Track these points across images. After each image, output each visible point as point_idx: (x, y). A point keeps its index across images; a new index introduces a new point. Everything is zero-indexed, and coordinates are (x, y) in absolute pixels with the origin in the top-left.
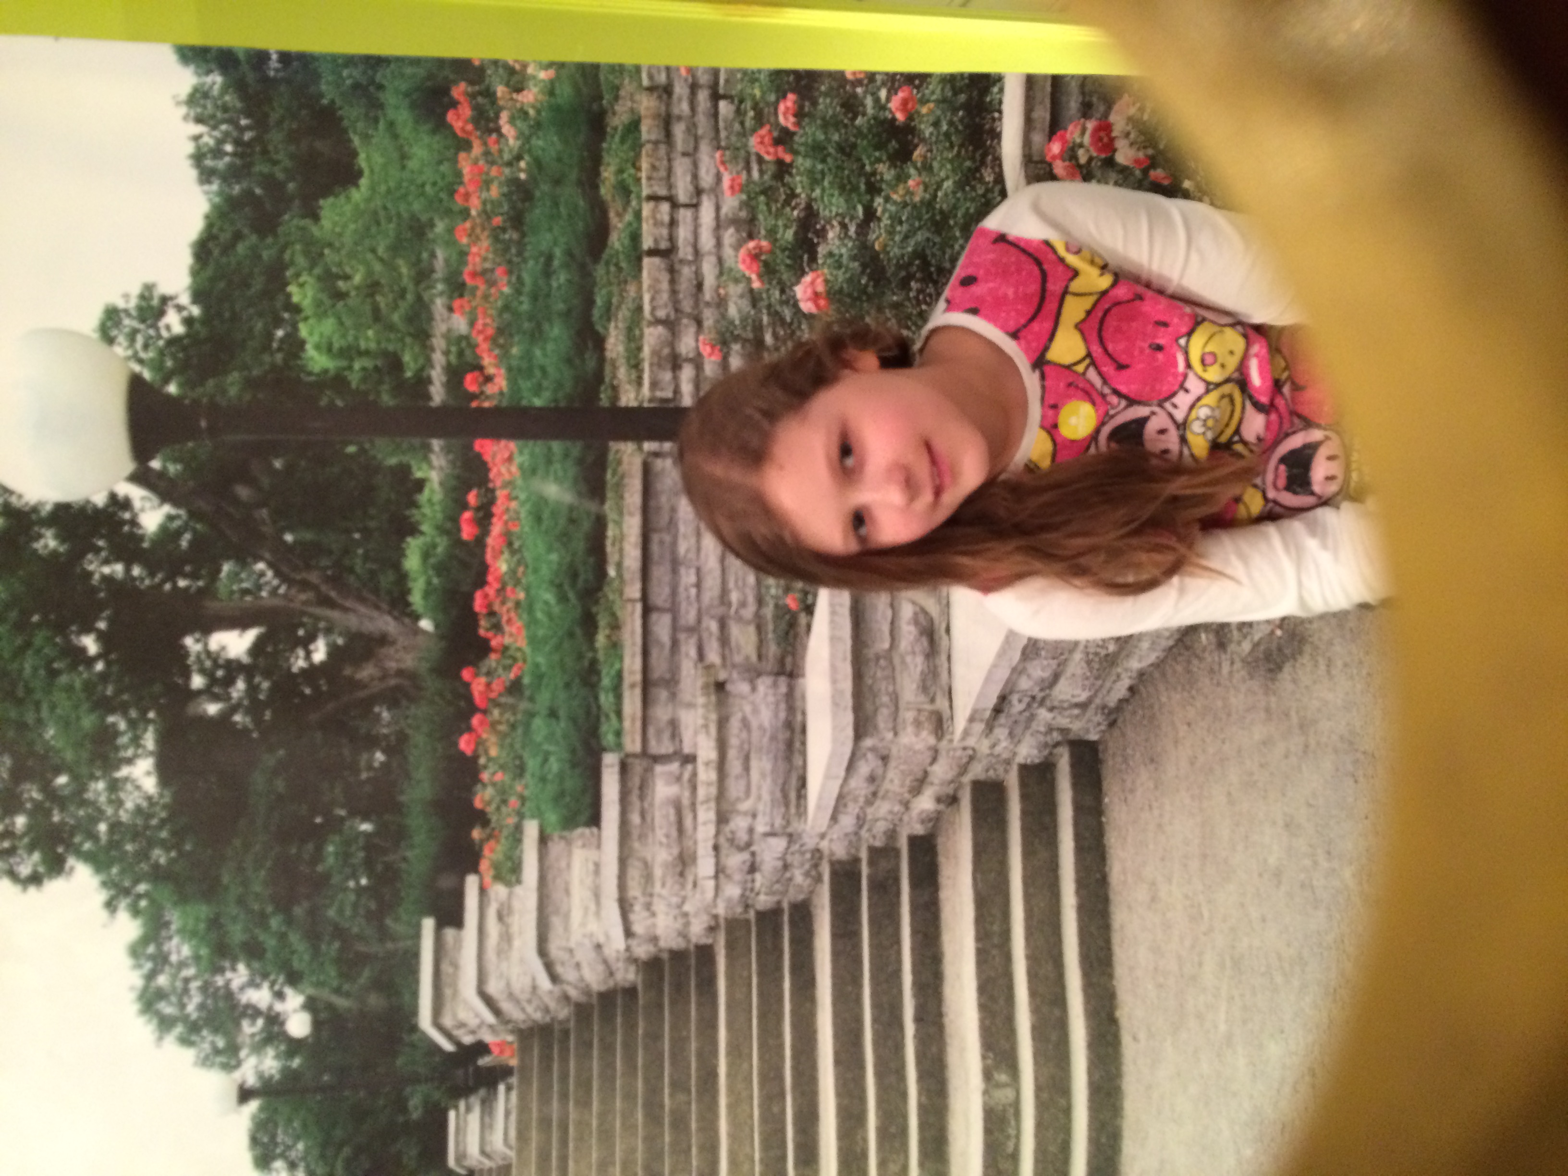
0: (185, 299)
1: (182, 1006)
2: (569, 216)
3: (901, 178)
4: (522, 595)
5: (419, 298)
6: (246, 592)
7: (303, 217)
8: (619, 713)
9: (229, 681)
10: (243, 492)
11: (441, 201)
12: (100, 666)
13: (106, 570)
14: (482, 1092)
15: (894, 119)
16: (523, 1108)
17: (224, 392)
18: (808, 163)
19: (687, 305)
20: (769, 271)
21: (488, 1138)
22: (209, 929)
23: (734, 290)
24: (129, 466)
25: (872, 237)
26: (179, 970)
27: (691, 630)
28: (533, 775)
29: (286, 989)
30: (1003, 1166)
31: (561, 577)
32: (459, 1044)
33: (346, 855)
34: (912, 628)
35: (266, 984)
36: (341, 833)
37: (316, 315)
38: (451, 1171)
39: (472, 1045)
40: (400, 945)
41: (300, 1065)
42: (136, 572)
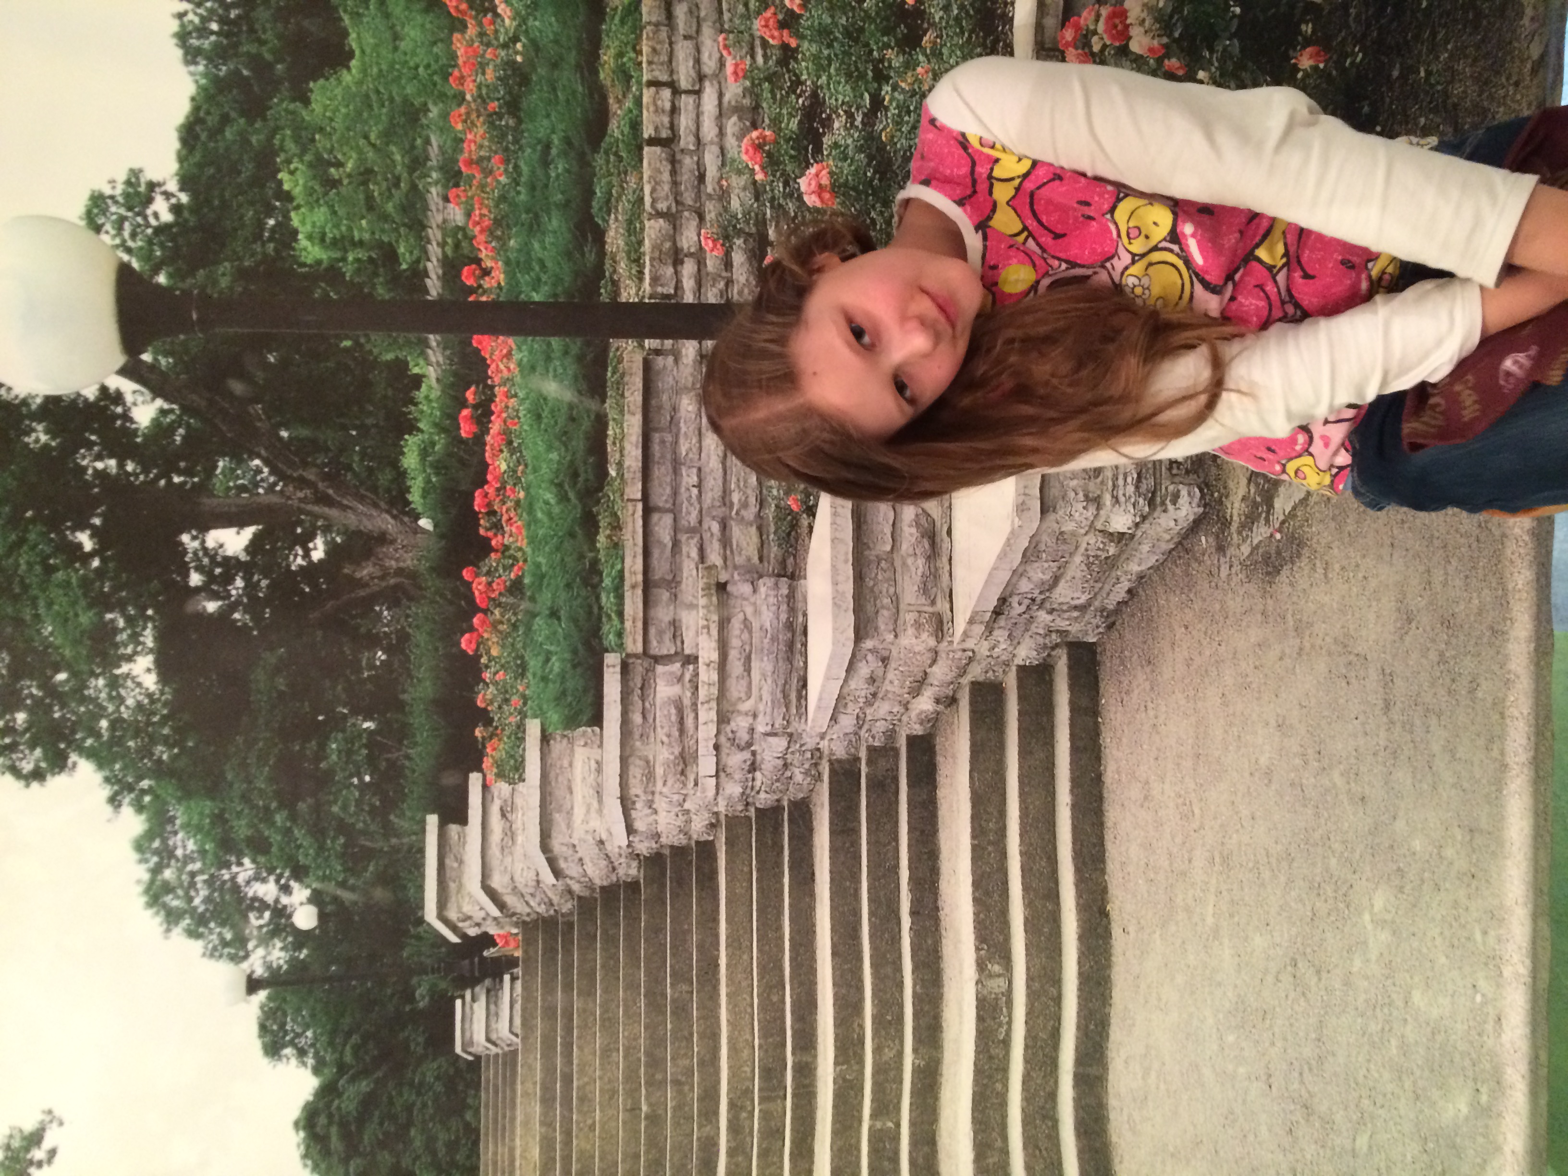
0: (172, 186)
1: (190, 900)
2: (568, 101)
3: (910, 65)
4: (522, 495)
5: (414, 187)
6: (242, 489)
7: (293, 100)
8: (621, 614)
9: (228, 579)
10: (237, 387)
11: (435, 84)
12: (96, 563)
13: (100, 465)
14: (488, 982)
15: (904, 2)
16: (528, 997)
17: (215, 282)
18: (814, 48)
19: (688, 198)
20: (772, 162)
21: (493, 1025)
22: (212, 823)
23: (737, 182)
24: (120, 359)
25: (879, 127)
26: (185, 864)
27: (692, 531)
28: (534, 675)
29: (292, 883)
30: (994, 1051)
31: (561, 477)
32: (464, 936)
33: (349, 753)
34: (914, 530)
35: (272, 878)
36: (343, 731)
37: (308, 203)
38: (458, 1056)
39: (477, 937)
40: (405, 840)
41: (307, 956)
42: (130, 467)
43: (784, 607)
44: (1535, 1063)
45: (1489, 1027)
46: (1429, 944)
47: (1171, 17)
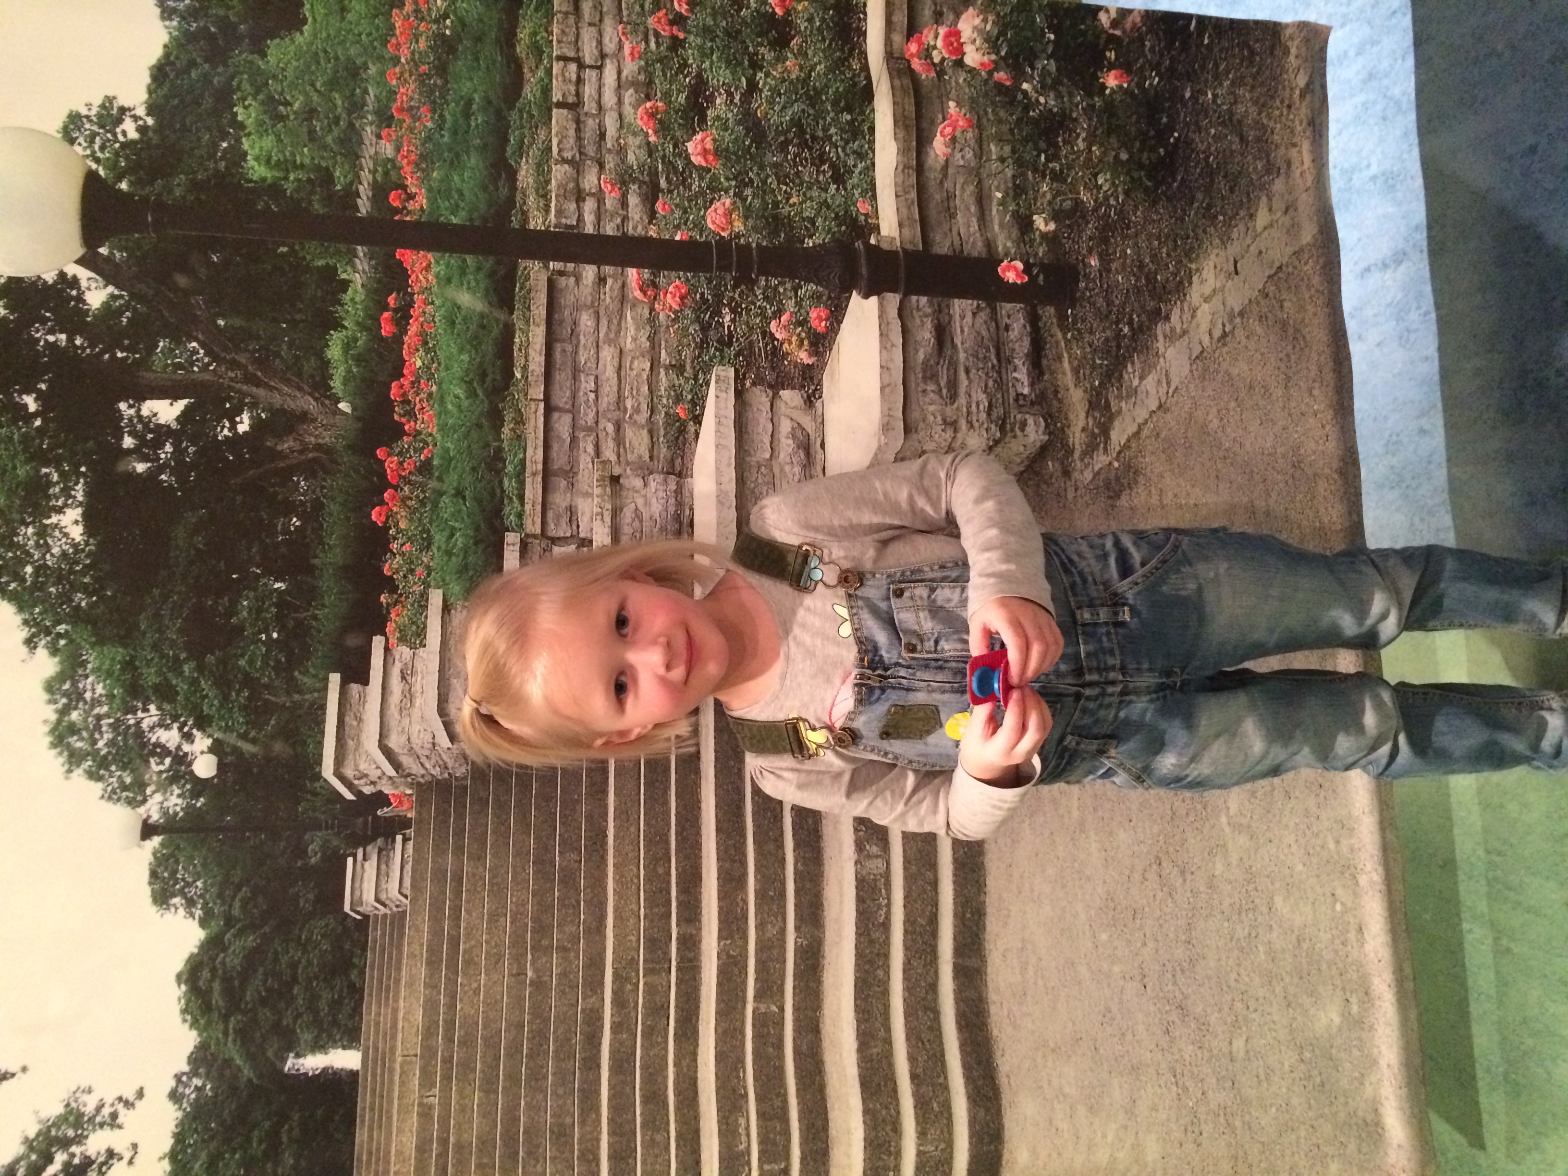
0: (141, 111)
1: (94, 742)
2: (488, 68)
3: (780, 59)
4: (434, 388)
5: (351, 125)
6: (179, 366)
7: (252, 53)
8: (521, 498)
9: (158, 444)
10: (182, 281)
11: (375, 48)
12: (38, 423)
13: (51, 338)
14: (380, 841)
15: (774, 13)
16: (418, 860)
17: (170, 191)
18: (699, 41)
19: (591, 150)
20: (663, 128)
21: (383, 886)
22: (123, 669)
23: (633, 142)
24: (79, 251)
25: (754, 105)
26: (93, 707)
27: (589, 429)
28: (439, 548)
29: (195, 731)
30: (875, 935)
31: (471, 376)
32: (359, 793)
33: (259, 611)
34: (791, 442)
35: (176, 725)
36: (255, 589)
37: (258, 131)
38: (347, 915)
39: (372, 794)
40: (307, 697)
41: (204, 805)
42: (78, 342)
43: (672, 501)
44: (1398, 970)
45: (1352, 936)
46: (1286, 851)
47: (998, 39)
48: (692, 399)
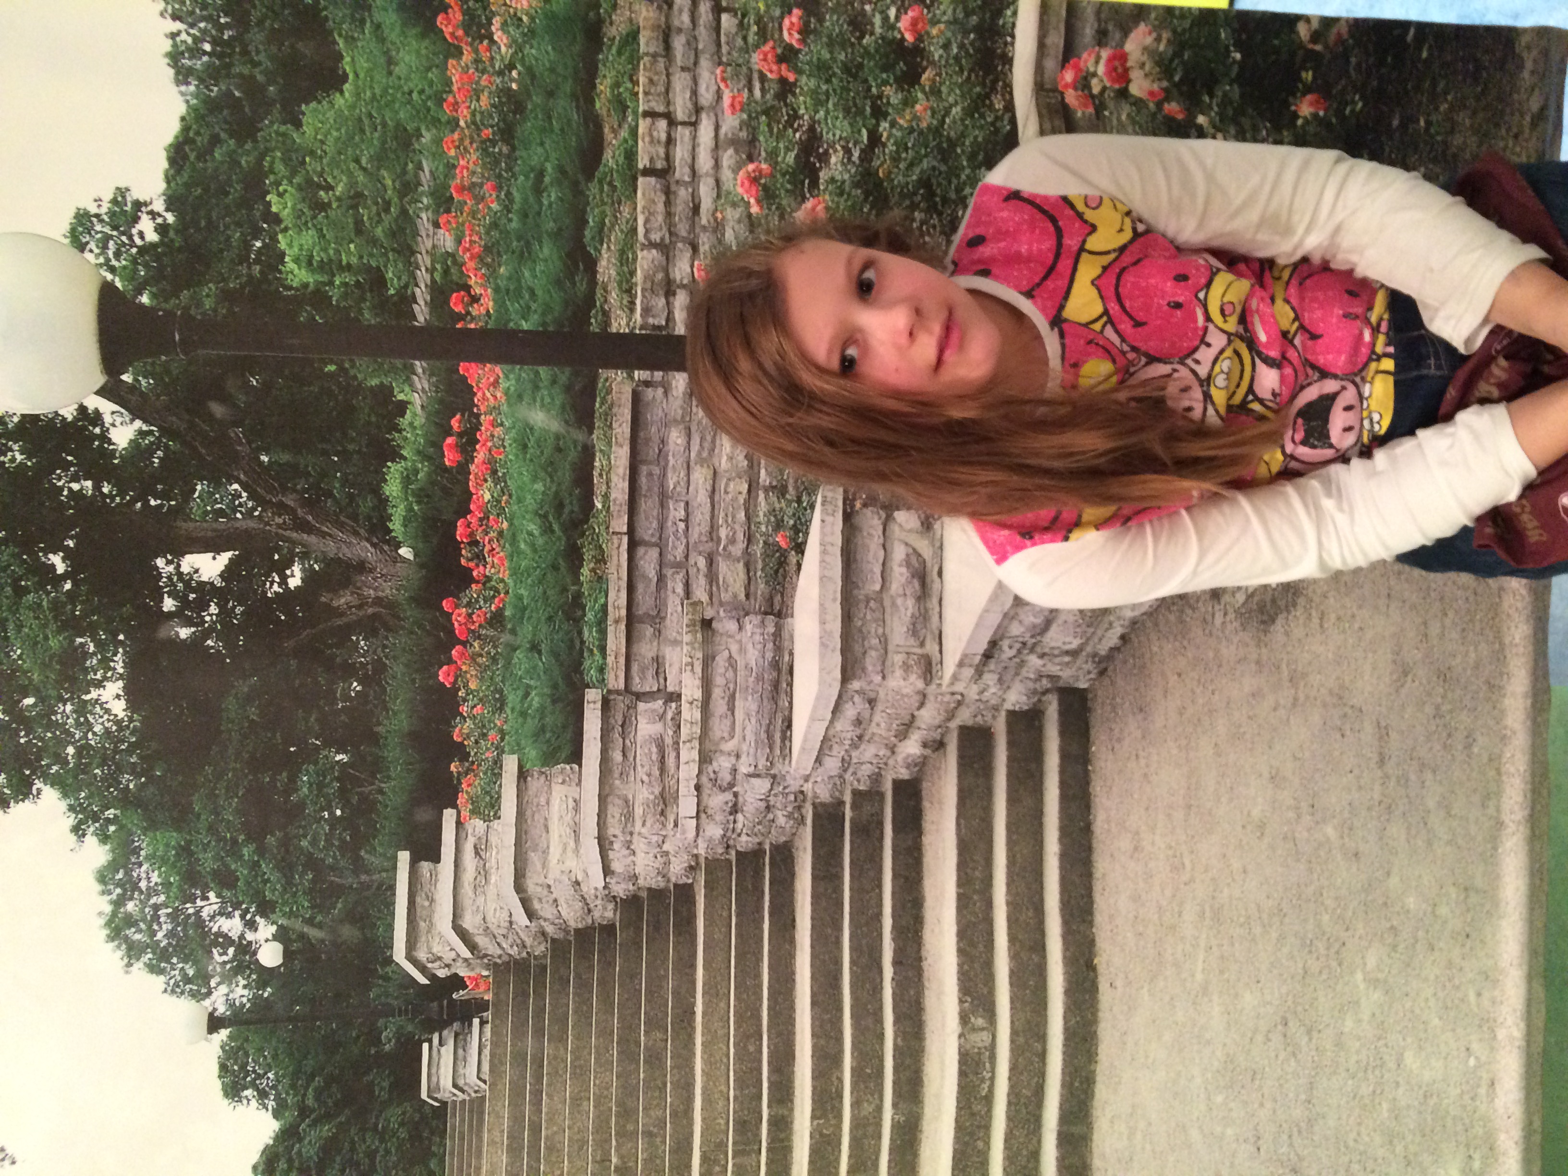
0: (159, 206)
1: (153, 933)
2: (562, 130)
3: (909, 102)
4: (505, 525)
5: (404, 212)
6: (220, 513)
7: (285, 122)
8: (603, 649)
9: (202, 605)
10: (218, 410)
11: (428, 110)
12: (68, 586)
13: (75, 486)
14: (456, 1026)
15: (903, 39)
16: (497, 1042)
17: (199, 304)
18: (812, 83)
19: (682, 229)
20: (768, 195)
21: (461, 1071)
22: (177, 854)
23: (732, 215)
24: (100, 380)
25: (876, 163)
26: (149, 897)
27: (678, 566)
28: (513, 710)
29: (258, 918)
30: (977, 1108)
31: (546, 508)
32: (433, 977)
33: (321, 786)
34: (904, 570)
35: (237, 913)
36: (316, 763)
37: (296, 226)
38: (424, 1102)
39: (448, 977)
40: (376, 877)
41: (271, 995)
42: (106, 490)
43: (770, 645)
44: (1528, 1131)
45: (1483, 1091)
46: (1423, 1004)
47: (1171, 61)
48: (795, 525)
